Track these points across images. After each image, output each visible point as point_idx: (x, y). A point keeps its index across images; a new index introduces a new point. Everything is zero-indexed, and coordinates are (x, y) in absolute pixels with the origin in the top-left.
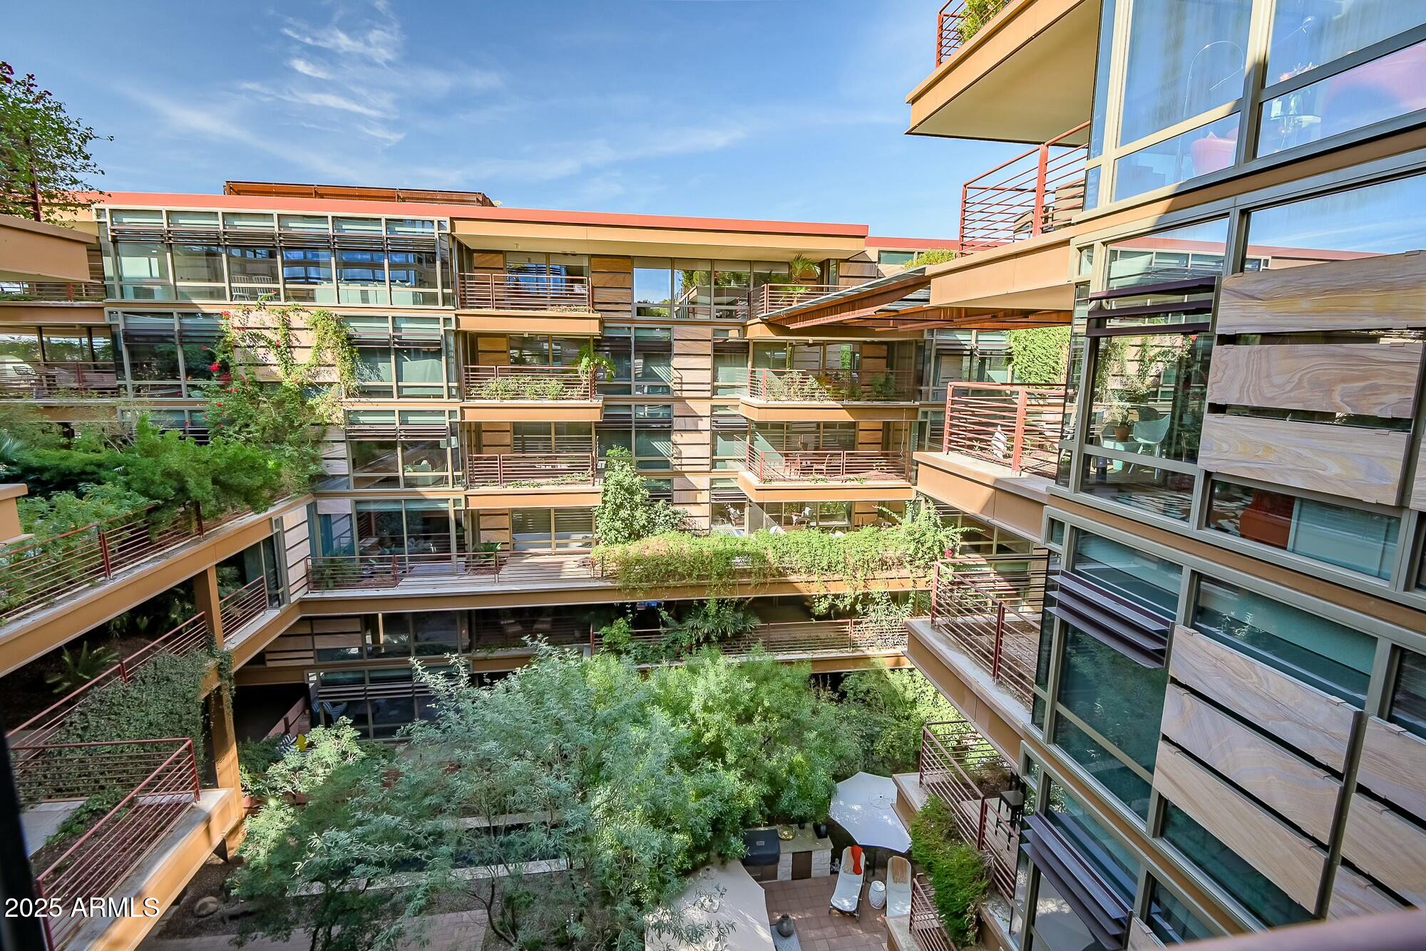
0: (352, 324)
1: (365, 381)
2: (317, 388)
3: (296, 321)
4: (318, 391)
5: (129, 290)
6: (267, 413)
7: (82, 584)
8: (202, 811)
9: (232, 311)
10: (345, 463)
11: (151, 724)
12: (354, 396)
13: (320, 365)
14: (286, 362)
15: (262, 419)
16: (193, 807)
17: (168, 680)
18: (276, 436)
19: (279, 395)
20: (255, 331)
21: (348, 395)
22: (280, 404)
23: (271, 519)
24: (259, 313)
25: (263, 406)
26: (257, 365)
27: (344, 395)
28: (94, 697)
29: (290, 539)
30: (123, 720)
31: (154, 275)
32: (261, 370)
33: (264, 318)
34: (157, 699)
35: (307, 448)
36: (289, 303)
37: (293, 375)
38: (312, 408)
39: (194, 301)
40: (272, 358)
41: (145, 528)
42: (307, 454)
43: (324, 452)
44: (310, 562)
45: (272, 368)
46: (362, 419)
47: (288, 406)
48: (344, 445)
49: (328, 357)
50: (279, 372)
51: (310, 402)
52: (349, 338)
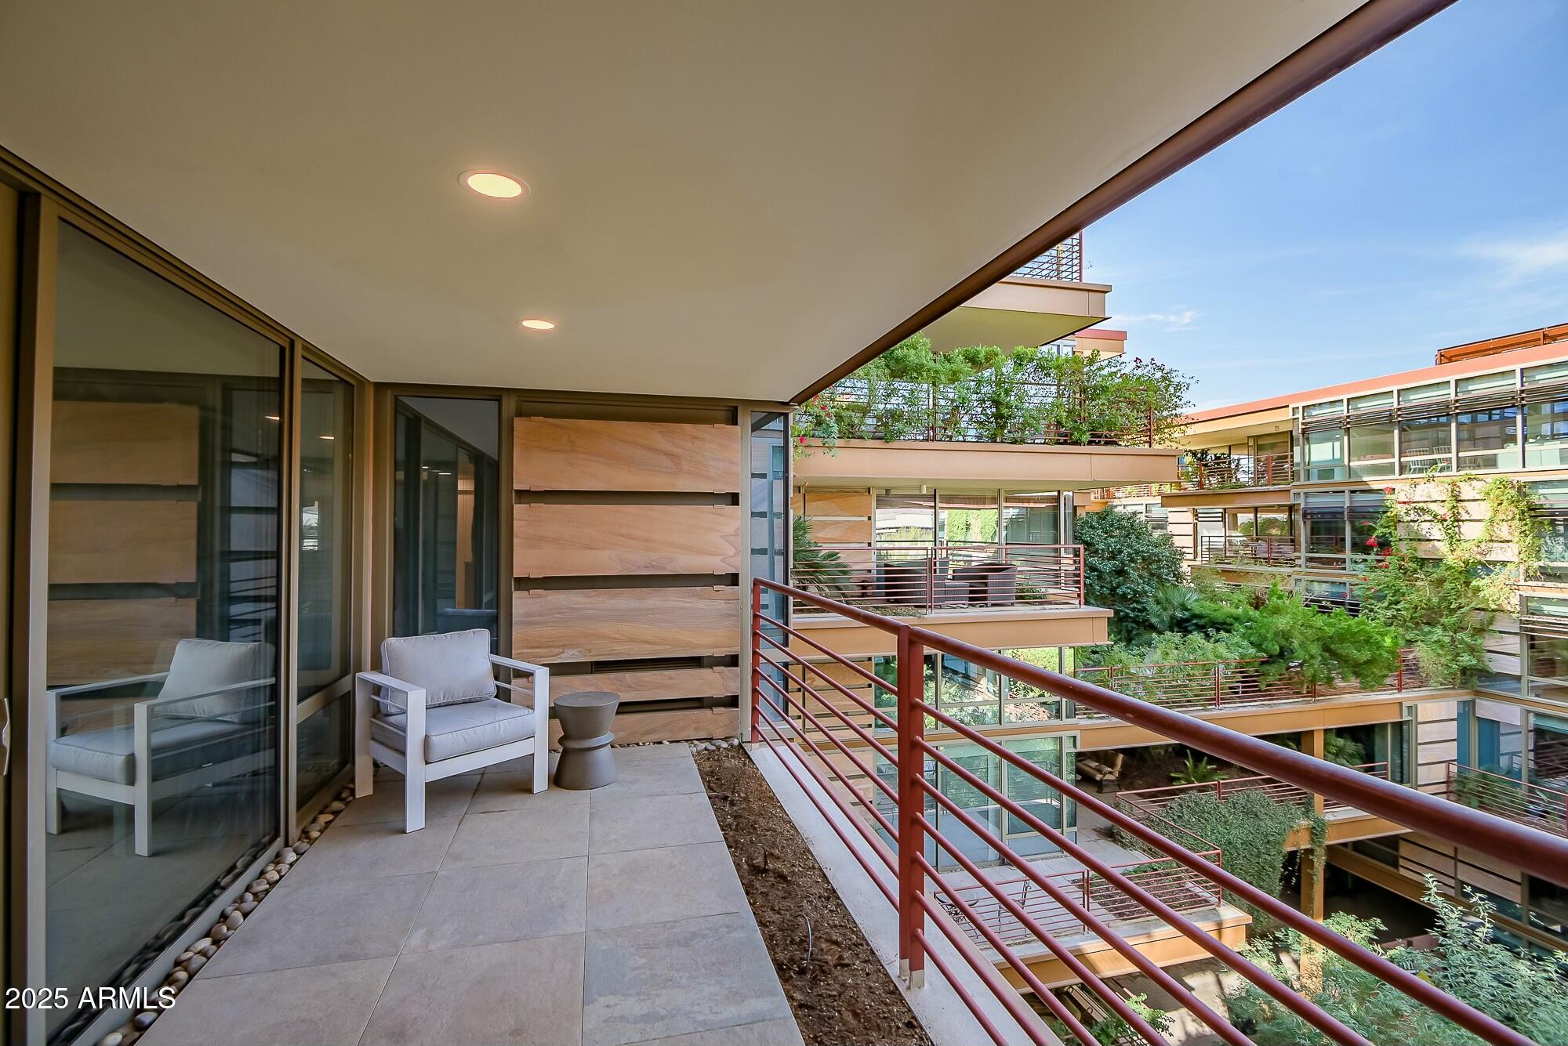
0: (1541, 491)
1: (1555, 560)
2: (1488, 567)
3: (1467, 491)
4: (1489, 572)
5: (1314, 473)
6: (1423, 591)
7: (1196, 705)
8: (1219, 916)
9: (1397, 486)
10: (1517, 660)
11: (1230, 843)
12: (1537, 579)
13: (1491, 541)
14: (1452, 537)
15: (1414, 597)
16: (1214, 909)
17: (1256, 816)
18: (1429, 617)
19: (1440, 572)
20: (1421, 505)
21: (1528, 577)
22: (1440, 582)
23: (1401, 703)
24: (1428, 485)
25: (1419, 583)
26: (1419, 540)
27: (1522, 577)
28: (1191, 797)
29: (1424, 733)
30: (1209, 827)
31: (1335, 457)
32: (1424, 546)
33: (1431, 491)
34: (1241, 826)
35: (1464, 636)
36: (1461, 473)
37: (1458, 552)
38: (1478, 590)
39: (1365, 479)
40: (1437, 532)
41: (1256, 676)
42: (1462, 641)
43: (1490, 642)
44: (1454, 768)
45: (1436, 543)
46: (1547, 608)
47: (1448, 586)
48: (1517, 639)
49: (1504, 531)
50: (1443, 548)
51: (1474, 583)
52: (1532, 508)
